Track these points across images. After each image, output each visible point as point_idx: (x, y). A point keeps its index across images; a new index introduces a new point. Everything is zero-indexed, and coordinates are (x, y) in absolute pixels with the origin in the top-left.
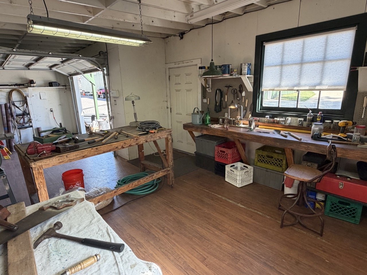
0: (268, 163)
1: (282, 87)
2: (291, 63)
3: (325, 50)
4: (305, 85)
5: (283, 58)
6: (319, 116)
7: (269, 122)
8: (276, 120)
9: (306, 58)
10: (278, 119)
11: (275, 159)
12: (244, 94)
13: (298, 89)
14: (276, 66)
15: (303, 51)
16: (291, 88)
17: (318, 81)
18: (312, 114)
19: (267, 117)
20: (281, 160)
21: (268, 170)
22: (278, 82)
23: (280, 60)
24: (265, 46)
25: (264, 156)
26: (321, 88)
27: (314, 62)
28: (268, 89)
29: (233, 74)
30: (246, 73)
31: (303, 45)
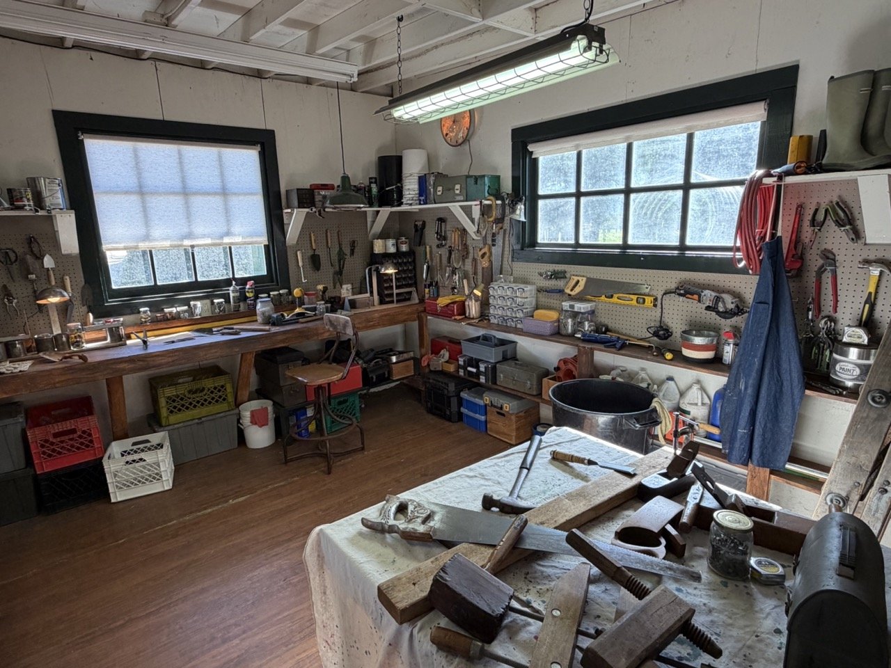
0: (187, 408)
1: (155, 240)
2: (164, 190)
3: (222, 174)
4: (204, 236)
5: (139, 178)
6: (249, 289)
7: (155, 321)
8: (170, 313)
9: (193, 184)
10: (174, 310)
11: (209, 389)
12: (48, 262)
13: (192, 244)
14: (126, 193)
15: (182, 170)
16: (176, 243)
17: (225, 229)
18: (238, 288)
19: (145, 312)
20: (222, 386)
22: (141, 231)
23: (136, 181)
24: (82, 141)
25: (181, 396)
26: (233, 241)
27: (208, 194)
28: (122, 245)
29: (25, 205)
30: (59, 204)
31: (180, 158)
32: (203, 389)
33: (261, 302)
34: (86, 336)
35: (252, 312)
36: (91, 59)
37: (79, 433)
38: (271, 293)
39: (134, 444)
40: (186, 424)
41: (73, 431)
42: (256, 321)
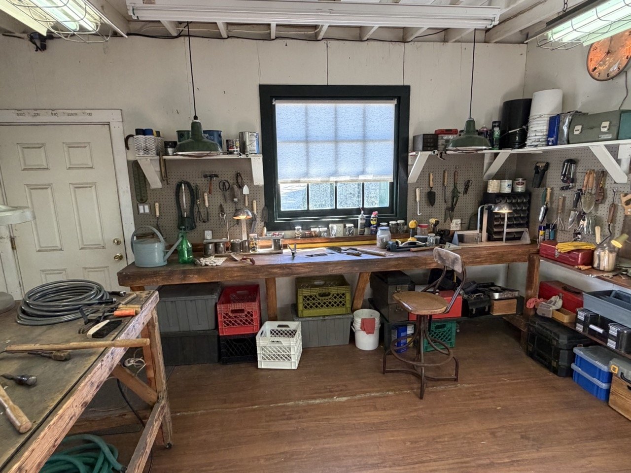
0: (317, 307)
1: (312, 177)
2: (321, 139)
3: (364, 125)
4: (345, 174)
5: (307, 130)
6: (373, 218)
7: (304, 237)
8: (315, 232)
9: (342, 134)
10: (317, 230)
11: (333, 295)
12: (246, 190)
13: (336, 180)
14: (297, 141)
15: (336, 123)
16: (325, 179)
17: (361, 169)
18: (365, 216)
19: (298, 230)
20: (343, 294)
21: (326, 318)
22: (303, 170)
23: (304, 133)
24: (275, 105)
25: (314, 297)
26: (366, 179)
27: (353, 141)
28: (289, 180)
29: (234, 151)
30: (254, 150)
31: (336, 114)
32: (329, 294)
33: (381, 229)
34: (260, 243)
35: (373, 237)
36: (286, 45)
37: (246, 313)
38: (390, 222)
39: (279, 326)
40: (314, 319)
41: (242, 311)
42: (375, 244)
